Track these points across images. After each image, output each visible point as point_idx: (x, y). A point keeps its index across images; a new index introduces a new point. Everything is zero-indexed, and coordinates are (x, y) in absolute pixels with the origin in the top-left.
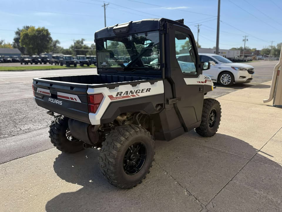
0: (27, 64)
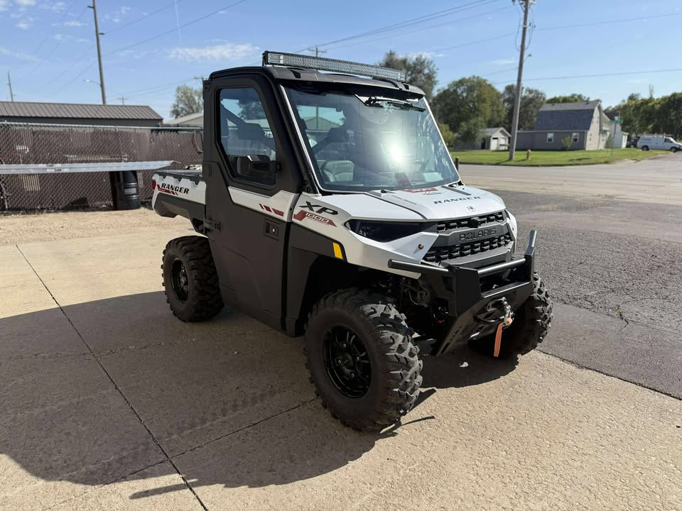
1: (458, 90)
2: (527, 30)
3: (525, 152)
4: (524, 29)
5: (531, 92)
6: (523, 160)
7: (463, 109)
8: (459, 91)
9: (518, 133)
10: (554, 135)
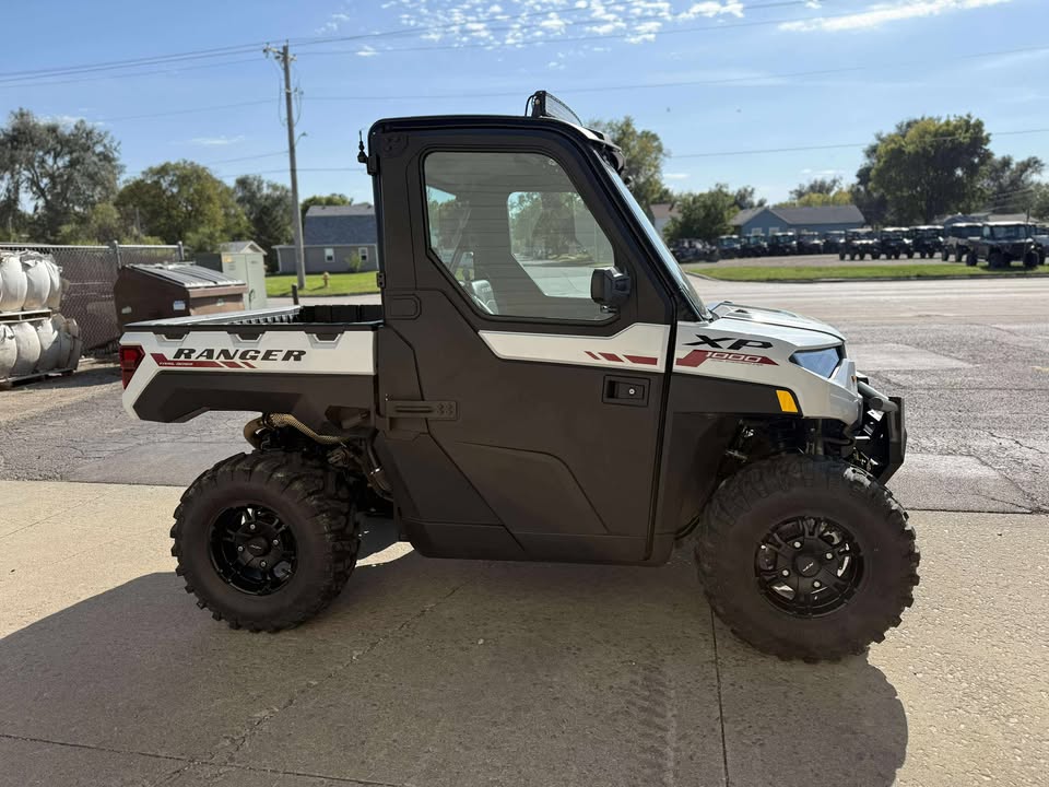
0: (897, 258)
1: (162, 181)
2: (293, 96)
3: (322, 276)
4: (288, 96)
5: (275, 188)
6: (320, 288)
7: (174, 212)
8: (164, 185)
9: (305, 249)
10: (335, 252)
